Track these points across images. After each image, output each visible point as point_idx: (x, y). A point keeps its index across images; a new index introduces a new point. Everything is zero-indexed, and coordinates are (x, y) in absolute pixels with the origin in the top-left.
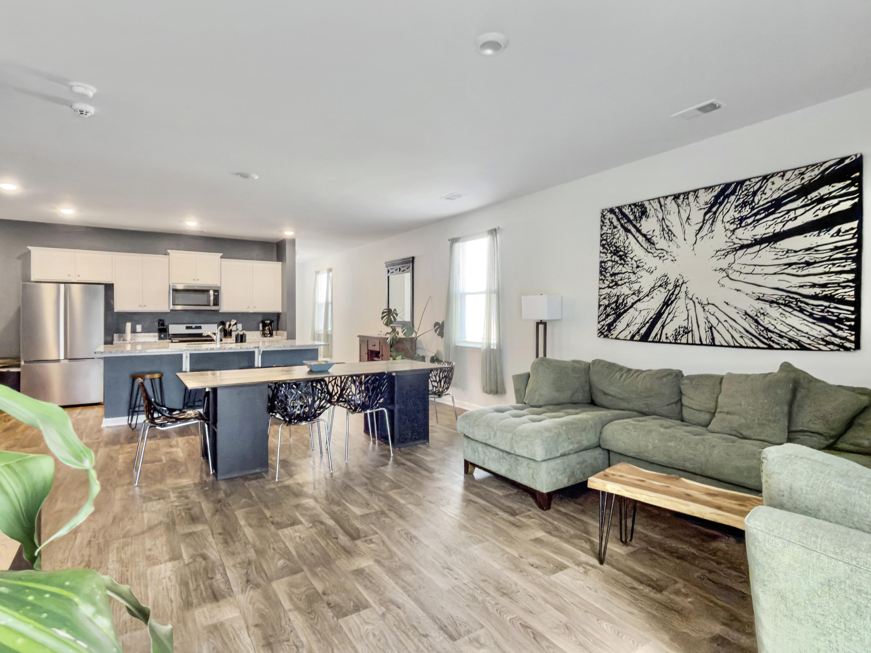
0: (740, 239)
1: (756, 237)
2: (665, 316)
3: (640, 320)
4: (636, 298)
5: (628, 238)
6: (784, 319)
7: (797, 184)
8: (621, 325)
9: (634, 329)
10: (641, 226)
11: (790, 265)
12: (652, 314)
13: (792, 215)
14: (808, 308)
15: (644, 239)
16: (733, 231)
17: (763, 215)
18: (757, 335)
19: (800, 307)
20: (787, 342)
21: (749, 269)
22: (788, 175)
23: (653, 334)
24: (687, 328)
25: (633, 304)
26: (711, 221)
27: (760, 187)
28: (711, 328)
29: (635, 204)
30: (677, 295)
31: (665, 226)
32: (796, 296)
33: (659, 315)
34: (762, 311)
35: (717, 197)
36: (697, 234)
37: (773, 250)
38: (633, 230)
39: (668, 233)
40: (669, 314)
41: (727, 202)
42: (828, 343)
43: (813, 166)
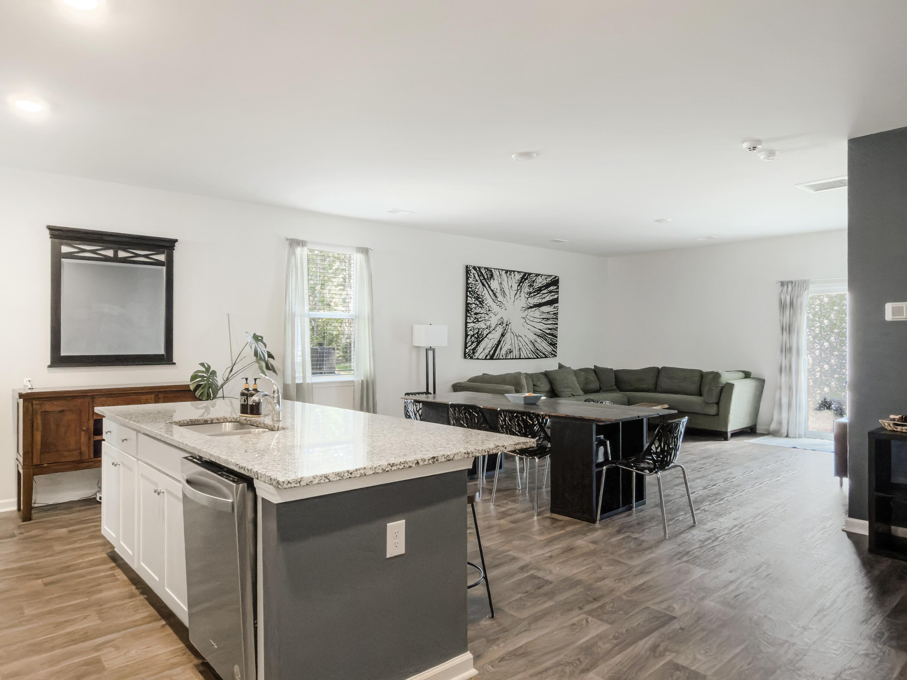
0: (530, 303)
1: (535, 303)
2: (502, 343)
3: (490, 346)
4: (488, 331)
5: (484, 290)
6: (541, 344)
7: (545, 282)
8: (480, 349)
9: (487, 351)
10: (490, 284)
11: (543, 319)
12: (496, 342)
13: (544, 296)
14: (547, 339)
15: (492, 293)
16: (527, 298)
17: (536, 293)
18: (534, 352)
19: (545, 338)
20: (542, 355)
21: (532, 319)
22: (543, 276)
23: (496, 355)
24: (510, 350)
25: (487, 335)
26: (520, 290)
27: (535, 279)
28: (519, 349)
29: (487, 268)
30: (507, 330)
31: (502, 288)
32: (545, 334)
33: (499, 342)
34: (536, 340)
35: (522, 278)
36: (515, 297)
37: (539, 311)
38: (487, 285)
39: (503, 292)
40: (504, 341)
41: (526, 283)
42: (552, 354)
43: (549, 276)
